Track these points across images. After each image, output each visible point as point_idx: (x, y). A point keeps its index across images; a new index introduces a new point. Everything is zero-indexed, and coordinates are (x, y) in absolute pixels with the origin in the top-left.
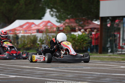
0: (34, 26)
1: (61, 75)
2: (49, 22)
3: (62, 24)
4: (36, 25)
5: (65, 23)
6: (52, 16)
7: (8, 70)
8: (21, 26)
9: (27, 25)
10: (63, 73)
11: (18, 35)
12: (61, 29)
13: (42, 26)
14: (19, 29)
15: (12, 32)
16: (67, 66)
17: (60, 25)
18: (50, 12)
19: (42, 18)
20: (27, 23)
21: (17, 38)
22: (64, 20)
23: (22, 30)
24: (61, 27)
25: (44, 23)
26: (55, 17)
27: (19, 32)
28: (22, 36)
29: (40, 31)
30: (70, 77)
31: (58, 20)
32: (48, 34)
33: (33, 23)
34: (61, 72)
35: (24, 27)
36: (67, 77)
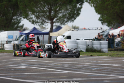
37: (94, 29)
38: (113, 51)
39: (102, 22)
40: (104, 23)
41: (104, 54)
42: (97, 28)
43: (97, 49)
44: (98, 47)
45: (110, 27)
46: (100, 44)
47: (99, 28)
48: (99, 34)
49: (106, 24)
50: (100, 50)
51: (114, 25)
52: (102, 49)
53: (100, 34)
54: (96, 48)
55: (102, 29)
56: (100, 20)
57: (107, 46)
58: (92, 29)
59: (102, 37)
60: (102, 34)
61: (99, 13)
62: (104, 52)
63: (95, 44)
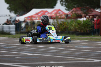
0: (48, 14)
1: (70, 53)
2: (59, 10)
3: (70, 12)
4: (49, 13)
5: (72, 11)
6: (62, 5)
7: (27, 49)
8: (37, 14)
9: (42, 13)
10: (71, 51)
11: (34, 21)
12: (69, 16)
13: (54, 13)
14: (35, 16)
15: (29, 19)
16: (74, 46)
17: (69, 13)
18: (61, 2)
19: (54, 7)
20: (42, 11)
21: (33, 23)
22: (72, 9)
23: (37, 17)
24: (69, 14)
25: (55, 11)
26: (64, 6)
27: (35, 18)
28: (37, 21)
29: (52, 17)
30: (77, 55)
31: (67, 9)
32: (58, 20)
33: (47, 11)
34: (69, 50)
35: (40, 14)
36: (74, 55)
37: (3, 16)
38: (19, 34)
39: (10, 10)
40: (11, 11)
41: (12, 36)
42: (6, 15)
43: (7, 32)
44: (7, 30)
45: (17, 14)
46: (9, 28)
47: (7, 15)
48: (7, 20)
49: (13, 12)
50: (9, 33)
51: (19, 13)
52: (11, 32)
53: (9, 20)
54: (5, 31)
55: (9, 16)
56: (8, 9)
57: (14, 29)
58: (2, 16)
59: (10, 22)
60: (10, 20)
61: (8, 3)
62: (12, 35)
63: (5, 28)
